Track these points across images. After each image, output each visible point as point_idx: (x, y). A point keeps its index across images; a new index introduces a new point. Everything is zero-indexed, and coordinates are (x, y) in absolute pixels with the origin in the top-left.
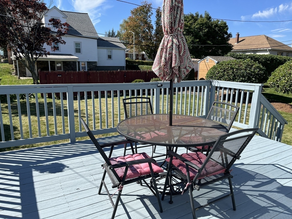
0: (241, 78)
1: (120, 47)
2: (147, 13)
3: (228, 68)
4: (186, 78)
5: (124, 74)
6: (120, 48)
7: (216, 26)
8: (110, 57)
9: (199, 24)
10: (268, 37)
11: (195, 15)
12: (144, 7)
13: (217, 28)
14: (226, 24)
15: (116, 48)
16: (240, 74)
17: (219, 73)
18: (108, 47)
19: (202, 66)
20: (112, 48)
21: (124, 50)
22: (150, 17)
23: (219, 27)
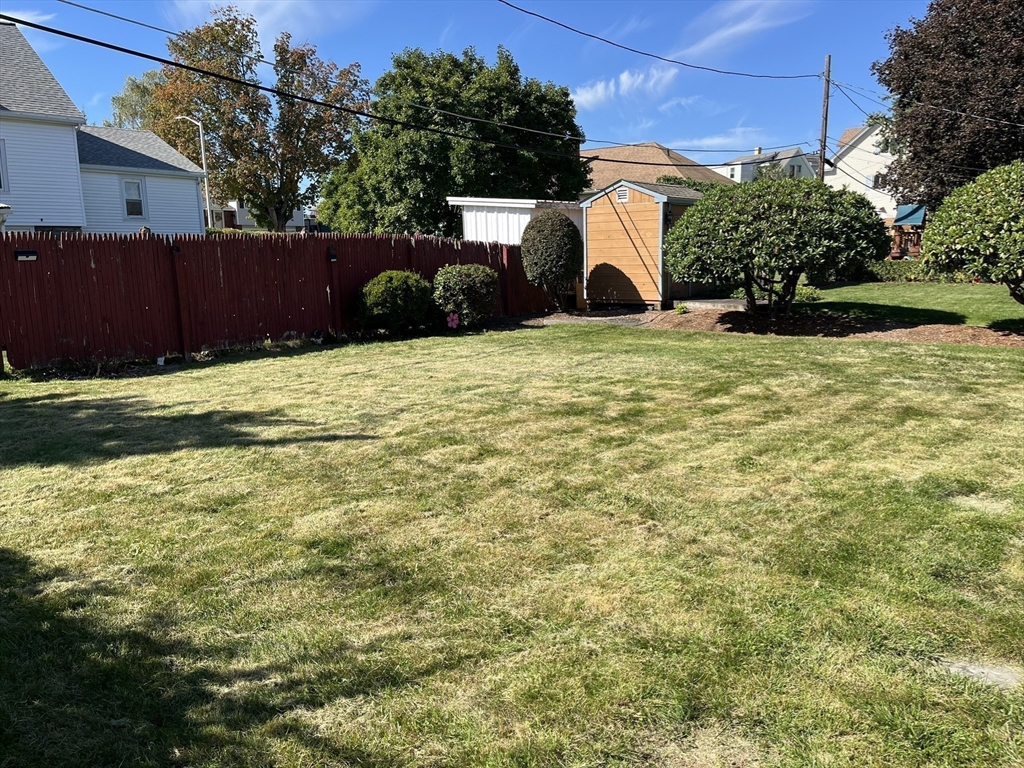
0: (826, 242)
1: (175, 168)
2: (240, 54)
3: (770, 207)
4: (557, 262)
5: (328, 249)
6: (177, 173)
7: (542, 99)
8: (134, 208)
9: (485, 88)
10: (668, 150)
11: (461, 59)
12: (228, 28)
13: (544, 105)
14: (567, 95)
15: (161, 171)
16: (820, 227)
17: (736, 229)
18: (123, 168)
19: (601, 218)
20: (141, 170)
21: (193, 183)
22: (253, 67)
23: (551, 104)
